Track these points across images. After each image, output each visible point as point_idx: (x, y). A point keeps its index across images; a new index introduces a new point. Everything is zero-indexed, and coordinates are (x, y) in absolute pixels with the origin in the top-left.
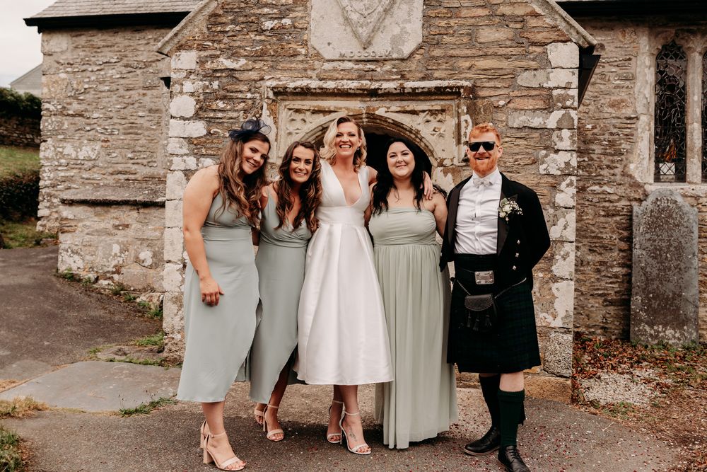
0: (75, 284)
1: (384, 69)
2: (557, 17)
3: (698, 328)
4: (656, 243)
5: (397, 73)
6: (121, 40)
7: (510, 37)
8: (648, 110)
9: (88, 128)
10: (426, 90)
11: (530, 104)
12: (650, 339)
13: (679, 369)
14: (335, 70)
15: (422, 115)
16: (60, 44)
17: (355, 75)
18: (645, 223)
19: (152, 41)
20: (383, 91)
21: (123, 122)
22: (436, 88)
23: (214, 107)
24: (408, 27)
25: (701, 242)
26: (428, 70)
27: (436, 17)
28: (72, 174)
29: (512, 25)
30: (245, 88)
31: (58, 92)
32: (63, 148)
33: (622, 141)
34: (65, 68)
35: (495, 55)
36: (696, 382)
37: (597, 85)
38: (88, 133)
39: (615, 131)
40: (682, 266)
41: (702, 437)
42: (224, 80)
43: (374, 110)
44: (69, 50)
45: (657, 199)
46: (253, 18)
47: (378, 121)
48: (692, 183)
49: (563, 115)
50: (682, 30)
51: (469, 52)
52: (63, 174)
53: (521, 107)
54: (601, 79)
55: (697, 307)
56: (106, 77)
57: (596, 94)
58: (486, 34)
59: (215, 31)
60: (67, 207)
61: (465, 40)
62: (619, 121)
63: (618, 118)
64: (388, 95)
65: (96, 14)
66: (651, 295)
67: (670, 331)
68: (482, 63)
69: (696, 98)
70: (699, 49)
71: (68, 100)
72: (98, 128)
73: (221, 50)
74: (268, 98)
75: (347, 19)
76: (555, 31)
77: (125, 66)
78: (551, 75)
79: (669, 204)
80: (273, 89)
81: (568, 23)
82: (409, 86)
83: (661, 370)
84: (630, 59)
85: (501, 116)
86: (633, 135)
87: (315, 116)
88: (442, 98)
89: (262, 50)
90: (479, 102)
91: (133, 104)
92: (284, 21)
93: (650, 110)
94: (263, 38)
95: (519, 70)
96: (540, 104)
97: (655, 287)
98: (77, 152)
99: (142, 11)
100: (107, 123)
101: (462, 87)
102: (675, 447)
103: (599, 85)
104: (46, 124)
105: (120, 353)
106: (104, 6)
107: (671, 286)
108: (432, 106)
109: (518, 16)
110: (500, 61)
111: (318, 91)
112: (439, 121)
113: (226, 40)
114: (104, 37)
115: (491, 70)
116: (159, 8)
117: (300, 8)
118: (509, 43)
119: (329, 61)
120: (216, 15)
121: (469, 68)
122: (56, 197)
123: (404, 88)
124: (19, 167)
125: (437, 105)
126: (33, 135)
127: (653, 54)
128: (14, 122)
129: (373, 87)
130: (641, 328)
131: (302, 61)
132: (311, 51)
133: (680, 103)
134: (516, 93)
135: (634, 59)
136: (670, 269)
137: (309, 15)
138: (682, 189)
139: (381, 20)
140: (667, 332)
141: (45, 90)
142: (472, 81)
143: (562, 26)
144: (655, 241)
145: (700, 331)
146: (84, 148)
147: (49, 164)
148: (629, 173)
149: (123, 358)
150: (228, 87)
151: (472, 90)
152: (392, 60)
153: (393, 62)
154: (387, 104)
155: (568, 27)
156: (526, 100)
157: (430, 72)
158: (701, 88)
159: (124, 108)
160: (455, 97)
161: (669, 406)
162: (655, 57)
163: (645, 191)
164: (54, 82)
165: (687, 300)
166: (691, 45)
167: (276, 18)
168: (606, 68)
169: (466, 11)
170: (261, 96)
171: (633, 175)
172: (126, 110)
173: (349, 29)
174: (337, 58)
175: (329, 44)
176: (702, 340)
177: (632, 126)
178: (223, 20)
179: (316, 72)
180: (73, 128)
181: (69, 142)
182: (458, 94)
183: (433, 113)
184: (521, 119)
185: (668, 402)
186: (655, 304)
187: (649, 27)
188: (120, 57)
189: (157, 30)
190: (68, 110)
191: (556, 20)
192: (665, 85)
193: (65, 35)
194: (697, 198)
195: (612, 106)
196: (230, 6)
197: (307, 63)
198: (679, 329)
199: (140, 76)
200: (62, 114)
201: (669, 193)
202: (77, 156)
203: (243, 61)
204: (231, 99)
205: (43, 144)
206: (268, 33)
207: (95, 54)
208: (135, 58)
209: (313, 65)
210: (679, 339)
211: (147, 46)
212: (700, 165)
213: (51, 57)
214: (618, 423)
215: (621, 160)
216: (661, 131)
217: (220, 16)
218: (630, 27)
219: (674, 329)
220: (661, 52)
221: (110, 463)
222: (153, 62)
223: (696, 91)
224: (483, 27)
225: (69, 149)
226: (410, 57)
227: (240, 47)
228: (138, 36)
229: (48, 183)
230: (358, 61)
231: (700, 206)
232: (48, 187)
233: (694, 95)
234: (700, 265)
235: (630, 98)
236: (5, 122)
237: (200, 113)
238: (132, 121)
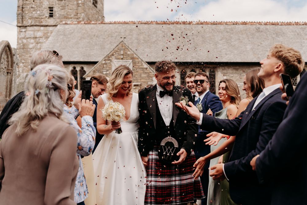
29: (147, 74)
35: (144, 79)
46: (102, 71)
51: (140, 78)
61: (139, 76)
78: (153, 82)
88: (135, 86)
92: (107, 72)
95: (148, 81)
101: (139, 84)
117: (110, 70)
118: (146, 77)
121: (140, 81)
169: (139, 71)
183: (134, 89)
196: (97, 69)
217: (95, 71)
224: (142, 74)
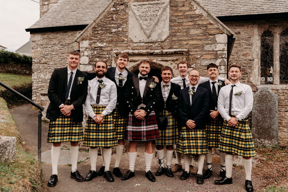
0: (46, 123)
1: (155, 45)
2: (219, 24)
3: (278, 140)
4: (261, 108)
5: (160, 47)
6: (59, 36)
7: (201, 32)
8: (258, 57)
9: (49, 68)
10: (171, 53)
11: (209, 57)
12: (259, 144)
13: (269, 155)
14: (138, 46)
15: (170, 61)
16: (38, 38)
17: (145, 48)
18: (257, 100)
19: (70, 36)
20: (155, 53)
21: (61, 65)
22: (174, 52)
23: (95, 60)
24: (164, 30)
25: (279, 107)
26: (171, 45)
27: (174, 26)
28: (43, 84)
29: (202, 28)
30: (106, 53)
31: (38, 55)
32: (40, 75)
33: (248, 69)
34: (40, 46)
35: (196, 39)
36: (275, 159)
37: (237, 48)
38: (48, 70)
39: (244, 65)
40: (272, 116)
41: (273, 177)
42: (99, 51)
43: (152, 60)
44: (41, 40)
45: (262, 91)
46: (108, 28)
47: (154, 64)
48: (276, 85)
49: (222, 60)
50: (271, 25)
51: (186, 38)
52: (40, 85)
53: (206, 58)
54: (239, 45)
55: (277, 132)
56: (55, 49)
57: (237, 51)
58: (193, 32)
59: (95, 33)
60: (43, 96)
61: (185, 34)
62: (246, 61)
63: (246, 60)
64: (157, 55)
65: (50, 27)
66: (259, 128)
67: (267, 141)
68: (191, 42)
69: (277, 52)
70: (278, 33)
71: (41, 58)
72: (52, 68)
73: (97, 40)
74: (114, 57)
75: (142, 28)
76: (218, 30)
77: (61, 45)
78: (217, 46)
79: (266, 93)
80: (116, 53)
81: (223, 27)
82: (165, 51)
83: (262, 155)
84: (250, 37)
85: (199, 62)
86: (252, 66)
87: (131, 63)
88: (177, 55)
89: (112, 39)
90: (190, 57)
91: (64, 59)
92: (119, 29)
93: (259, 57)
94: (112, 35)
95: (205, 44)
96: (213, 57)
97: (261, 124)
98: (45, 77)
99: (67, 25)
100: (55, 66)
101: (184, 51)
102: (263, 180)
103: (238, 48)
104: (34, 67)
105: (64, 147)
106: (53, 24)
107: (267, 124)
108: (173, 58)
109: (204, 25)
110: (198, 41)
111: (132, 54)
112: (176, 64)
113: (99, 36)
114: (53, 35)
115: (194, 45)
116: (73, 23)
117: (125, 24)
118: (201, 35)
119: (135, 43)
120: (95, 28)
121: (186, 44)
122: (38, 93)
123: (163, 52)
124: (24, 82)
125: (175, 58)
126: (26, 70)
127: (260, 35)
128: (19, 65)
129: (151, 52)
130: (255, 140)
131: (126, 43)
132: (129, 40)
133: (271, 54)
134: (204, 53)
135: (252, 37)
136: (266, 118)
137: (128, 26)
138: (271, 87)
139: (154, 28)
140: (266, 142)
141: (33, 55)
142: (188, 49)
143: (221, 28)
144: (261, 107)
145: (279, 141)
146: (47, 75)
147: (35, 81)
148: (250, 81)
149: (66, 148)
150: (100, 53)
151: (188, 52)
152: (158, 42)
153: (158, 43)
154: (157, 58)
155: (223, 28)
156: (208, 55)
157: (172, 46)
158: (279, 48)
159: (61, 60)
160: (182, 55)
161: (263, 167)
162: (261, 36)
163: (257, 88)
164: (36, 52)
165: (274, 129)
166: (275, 31)
167: (116, 28)
168: (241, 41)
169: (185, 23)
170: (111, 56)
171: (252, 82)
172: (62, 61)
173: (142, 31)
174: (138, 42)
175: (135, 37)
176: (280, 145)
177: (252, 63)
178: (98, 29)
179: (131, 47)
180: (43, 68)
181: (42, 73)
182: (183, 54)
183: (173, 61)
184: (206, 62)
185: (263, 166)
186: (261, 131)
187: (258, 25)
188: (59, 42)
189: (72, 32)
190: (41, 61)
191: (218, 26)
192: (265, 47)
193: (40, 34)
194: (277, 90)
195: (243, 55)
196: (100, 24)
197: (128, 44)
198: (270, 140)
199: (67, 49)
200: (39, 63)
201: (266, 88)
202: (45, 78)
203: (105, 44)
204: (101, 57)
205: (33, 74)
206: (113, 34)
207: (50, 41)
208: (64, 42)
209: (130, 44)
210: (270, 144)
211: (69, 38)
212: (279, 78)
213: (35, 43)
214: (242, 172)
215: (247, 76)
216: (263, 65)
217: (96, 28)
218: (251, 25)
219: (268, 140)
220: (263, 34)
221: (67, 180)
222: (71, 43)
223: (277, 49)
224: (192, 29)
225: (42, 76)
226: (165, 41)
227: (104, 39)
228: (65, 34)
229: (35, 88)
230: (146, 43)
231: (279, 93)
232: (35, 89)
233: (276, 50)
234: (279, 116)
235: (250, 52)
236: (16, 66)
237: (90, 62)
238: (64, 65)
